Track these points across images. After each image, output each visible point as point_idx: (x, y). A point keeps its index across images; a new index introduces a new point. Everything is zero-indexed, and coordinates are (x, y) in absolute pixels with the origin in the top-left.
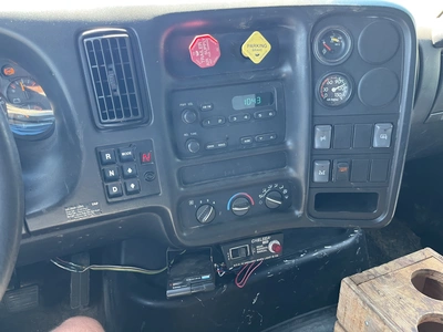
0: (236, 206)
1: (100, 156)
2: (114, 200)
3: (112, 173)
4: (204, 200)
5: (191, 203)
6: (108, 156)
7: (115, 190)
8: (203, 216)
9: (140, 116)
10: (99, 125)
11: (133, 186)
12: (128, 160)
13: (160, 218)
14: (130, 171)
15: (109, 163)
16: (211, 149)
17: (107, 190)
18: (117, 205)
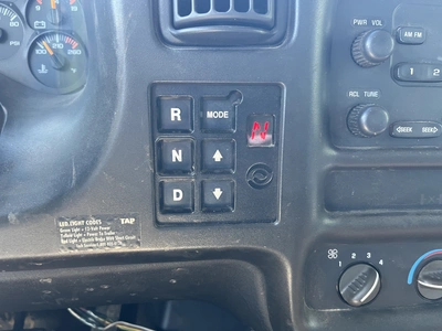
0: (427, 278)
1: (157, 109)
2: (172, 218)
3: (177, 156)
4: (361, 254)
5: (333, 254)
6: (175, 114)
7: (177, 196)
8: (355, 289)
9: (269, 16)
10: (168, 32)
11: (218, 193)
12: (219, 129)
13: (259, 279)
14: (218, 157)
15: (176, 129)
16: (403, 137)
17: (160, 192)
18: (177, 233)
